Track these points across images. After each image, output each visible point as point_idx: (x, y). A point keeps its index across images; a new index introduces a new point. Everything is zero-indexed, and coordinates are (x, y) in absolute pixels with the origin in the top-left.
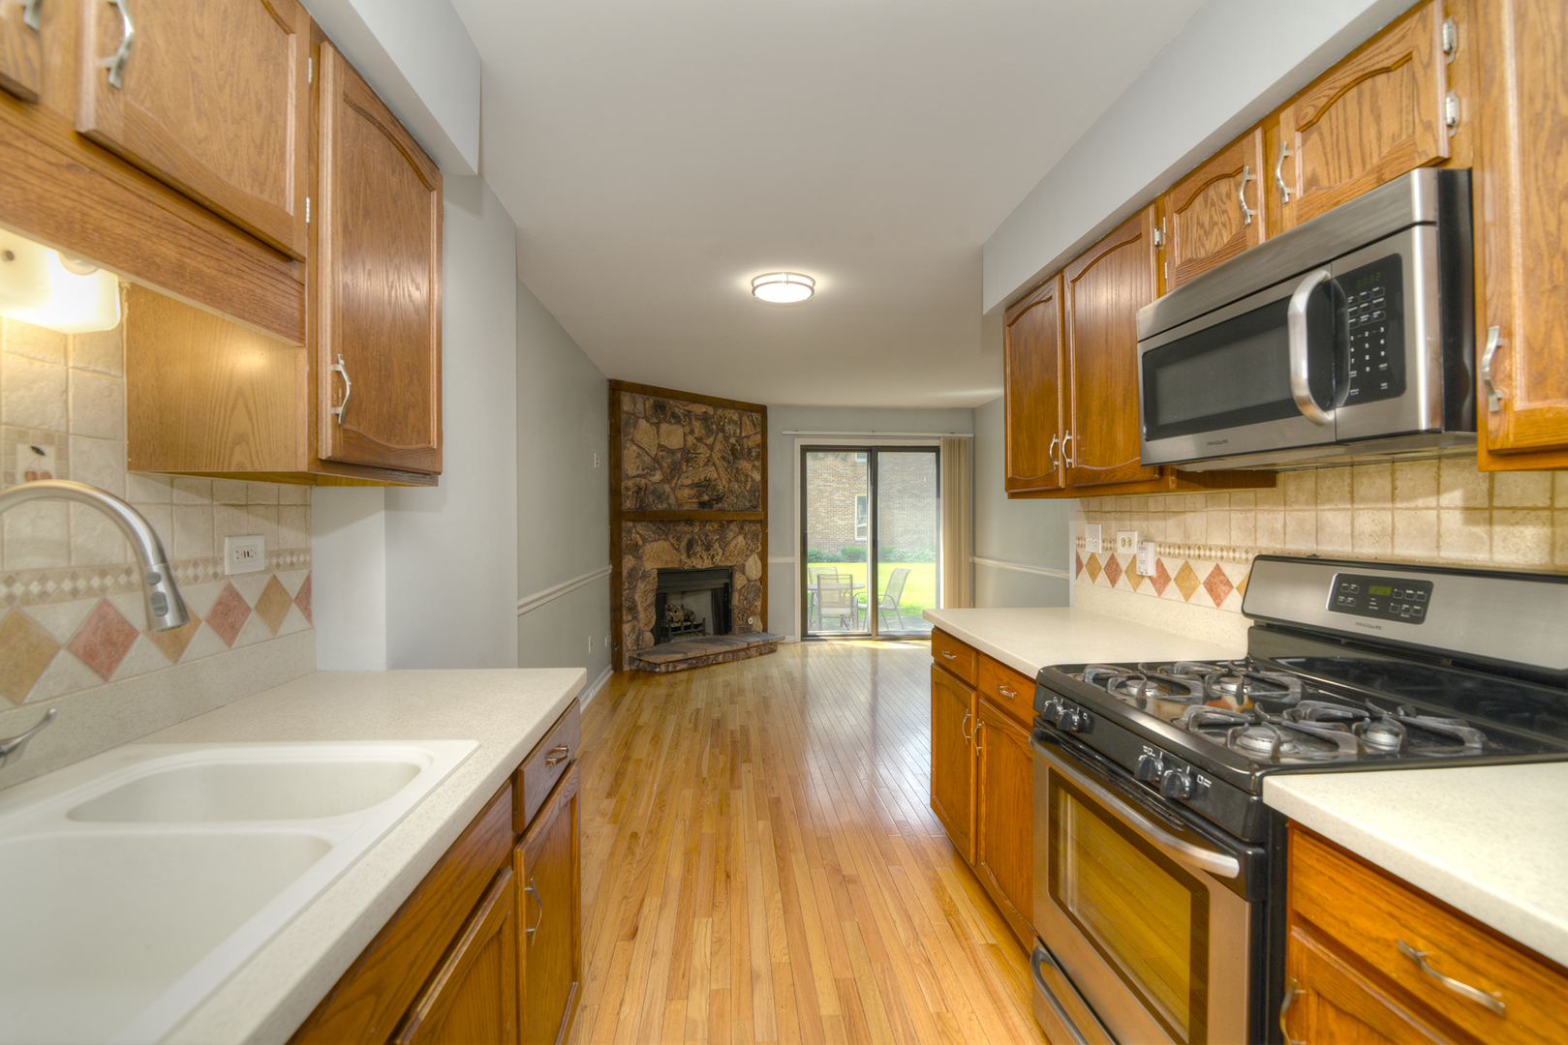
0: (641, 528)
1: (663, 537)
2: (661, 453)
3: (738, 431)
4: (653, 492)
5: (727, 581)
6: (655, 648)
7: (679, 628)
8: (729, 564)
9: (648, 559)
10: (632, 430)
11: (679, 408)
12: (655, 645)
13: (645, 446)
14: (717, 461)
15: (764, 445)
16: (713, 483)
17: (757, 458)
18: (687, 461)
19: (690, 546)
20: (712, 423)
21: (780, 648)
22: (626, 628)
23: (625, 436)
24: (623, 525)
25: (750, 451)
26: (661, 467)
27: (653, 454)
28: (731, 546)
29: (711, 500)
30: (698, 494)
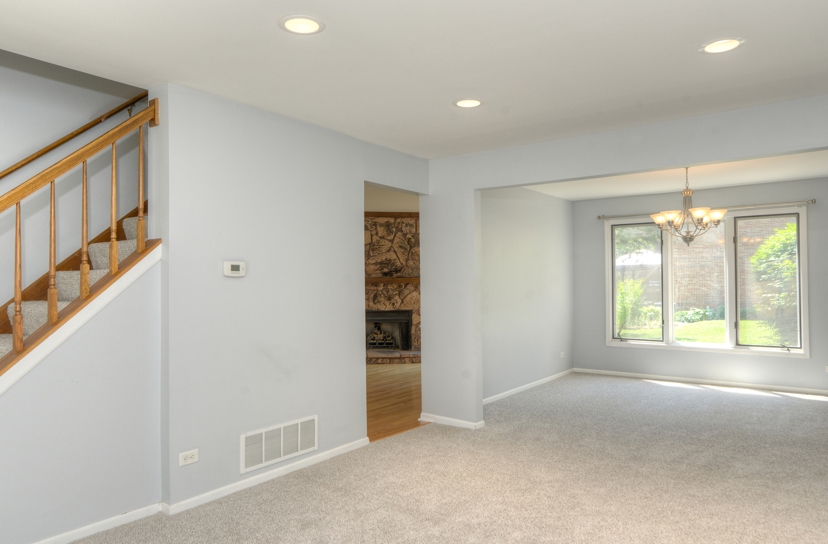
3: (413, 230)
5: (407, 318)
11: (368, 221)
16: (392, 262)
18: (373, 250)
19: (375, 297)
20: (393, 227)
28: (407, 298)
29: (391, 271)
30: (380, 268)
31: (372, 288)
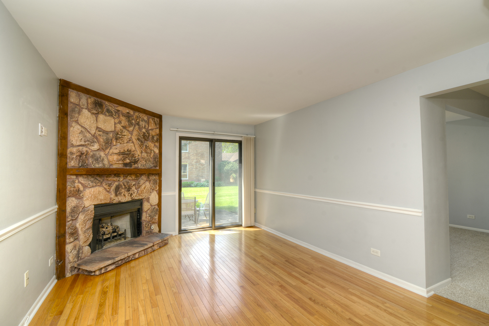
0: (81, 179)
1: (99, 184)
2: (99, 133)
3: (147, 126)
4: (93, 156)
5: (139, 207)
6: (93, 256)
7: (109, 238)
8: (141, 198)
9: (87, 199)
10: (77, 115)
11: (112, 107)
12: (92, 252)
13: (87, 127)
14: (134, 140)
15: (160, 135)
16: (132, 153)
17: (157, 141)
18: (117, 139)
19: (117, 189)
20: (132, 119)
21: (170, 241)
22: (69, 248)
23: (71, 118)
24: (68, 177)
25: (153, 137)
26: (98, 141)
27: (93, 132)
28: (142, 188)
29: (131, 162)
30: (123, 159)
31: (115, 179)
